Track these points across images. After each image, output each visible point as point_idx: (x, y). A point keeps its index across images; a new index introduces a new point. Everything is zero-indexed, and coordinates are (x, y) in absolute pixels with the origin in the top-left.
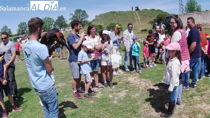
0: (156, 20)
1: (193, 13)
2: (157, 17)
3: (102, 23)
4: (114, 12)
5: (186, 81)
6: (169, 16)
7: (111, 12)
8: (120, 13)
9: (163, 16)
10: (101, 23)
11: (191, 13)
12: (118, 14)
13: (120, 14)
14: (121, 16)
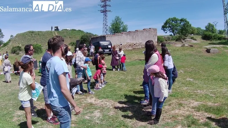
0: (80, 41)
1: (122, 33)
2: (81, 38)
3: (20, 44)
4: (33, 32)
5: (147, 95)
6: (95, 37)
7: (30, 32)
8: (39, 33)
9: (87, 37)
10: (18, 44)
11: (120, 34)
12: (36, 34)
13: (38, 35)
14: (40, 36)
